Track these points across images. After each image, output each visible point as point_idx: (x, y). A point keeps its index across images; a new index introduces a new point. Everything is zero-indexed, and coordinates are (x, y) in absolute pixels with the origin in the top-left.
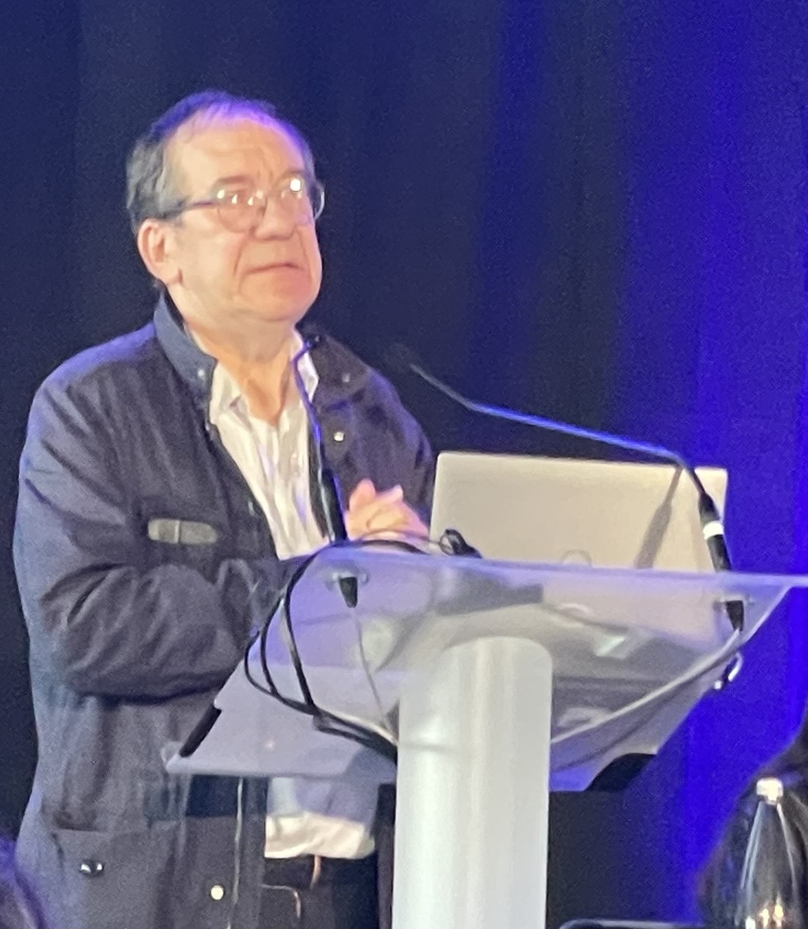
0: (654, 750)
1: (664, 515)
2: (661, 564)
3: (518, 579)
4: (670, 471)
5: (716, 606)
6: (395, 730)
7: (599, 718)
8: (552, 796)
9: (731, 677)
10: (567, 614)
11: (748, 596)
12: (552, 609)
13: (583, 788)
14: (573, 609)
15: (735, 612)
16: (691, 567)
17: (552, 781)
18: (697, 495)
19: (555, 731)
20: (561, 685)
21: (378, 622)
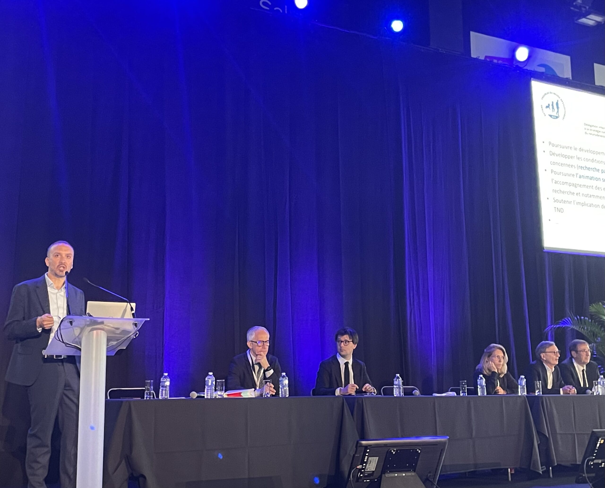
0: (125, 348)
1: (125, 311)
2: (125, 318)
3: (100, 320)
4: (126, 303)
5: (133, 324)
6: (81, 347)
7: (114, 343)
8: (107, 356)
9: (137, 336)
10: (108, 326)
11: (138, 322)
12: (106, 325)
13: (113, 355)
14: (109, 325)
15: (136, 325)
16: (130, 318)
17: (107, 354)
18: (130, 307)
19: (107, 345)
20: (109, 338)
21: (76, 328)
